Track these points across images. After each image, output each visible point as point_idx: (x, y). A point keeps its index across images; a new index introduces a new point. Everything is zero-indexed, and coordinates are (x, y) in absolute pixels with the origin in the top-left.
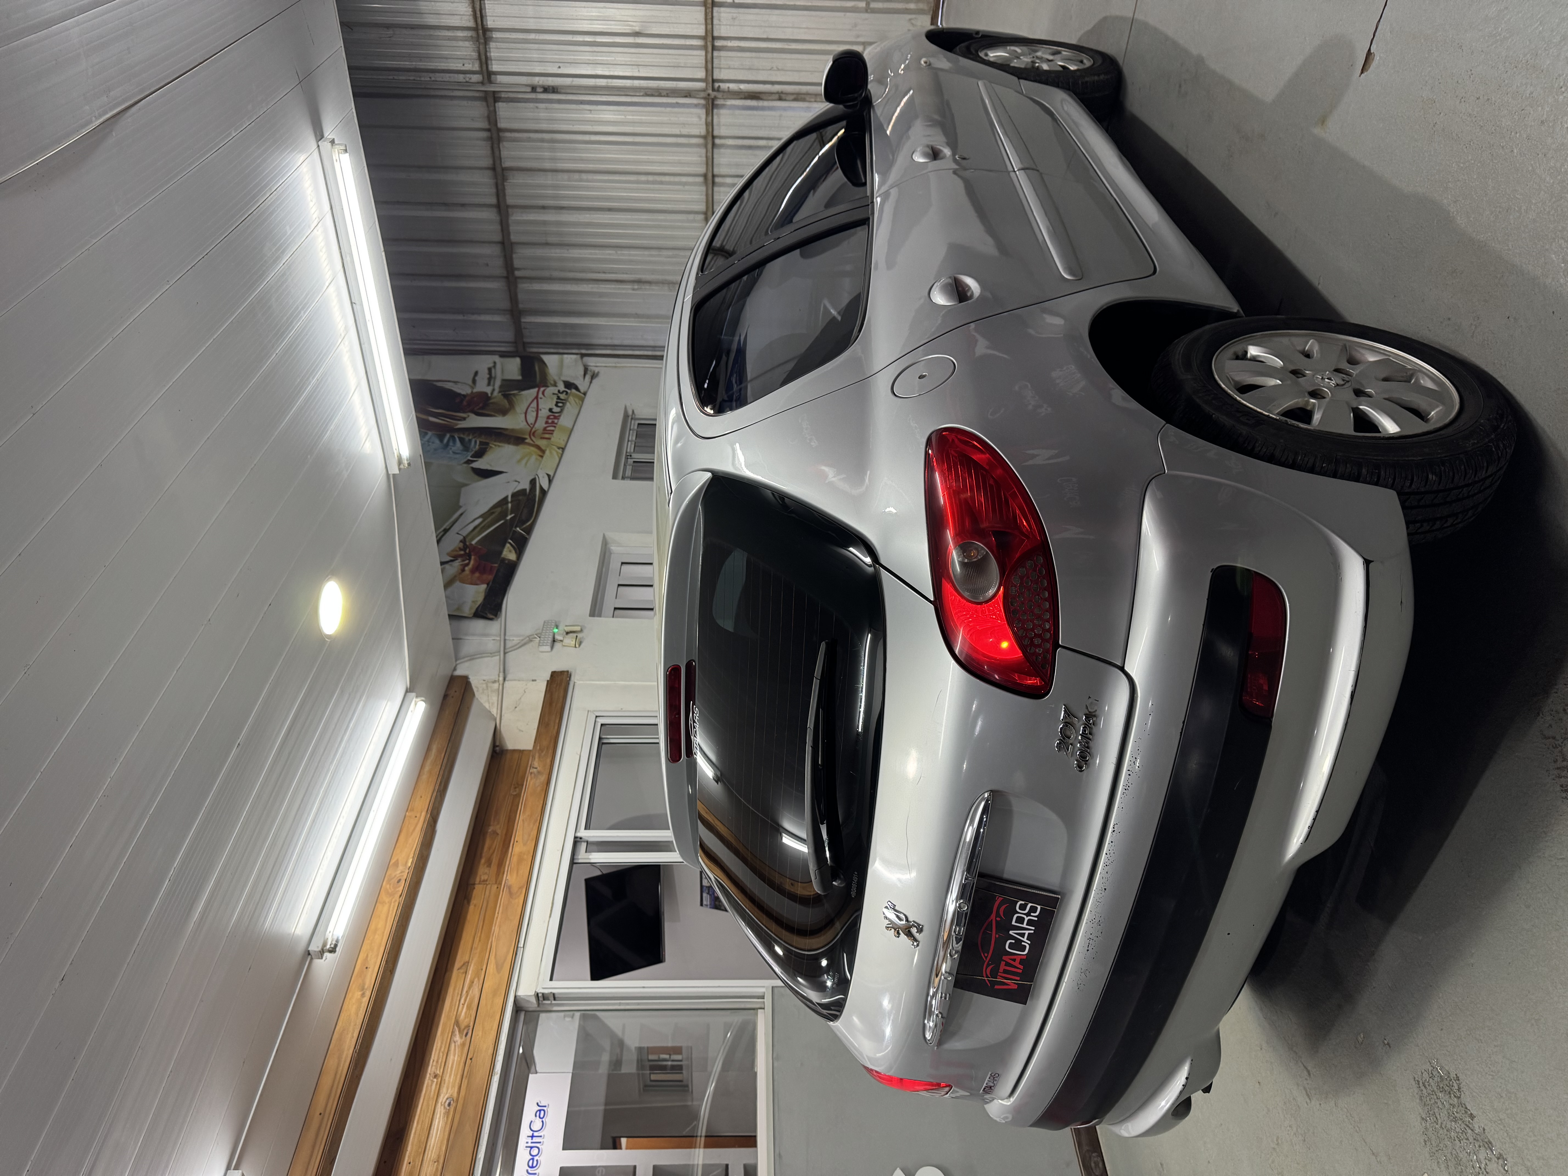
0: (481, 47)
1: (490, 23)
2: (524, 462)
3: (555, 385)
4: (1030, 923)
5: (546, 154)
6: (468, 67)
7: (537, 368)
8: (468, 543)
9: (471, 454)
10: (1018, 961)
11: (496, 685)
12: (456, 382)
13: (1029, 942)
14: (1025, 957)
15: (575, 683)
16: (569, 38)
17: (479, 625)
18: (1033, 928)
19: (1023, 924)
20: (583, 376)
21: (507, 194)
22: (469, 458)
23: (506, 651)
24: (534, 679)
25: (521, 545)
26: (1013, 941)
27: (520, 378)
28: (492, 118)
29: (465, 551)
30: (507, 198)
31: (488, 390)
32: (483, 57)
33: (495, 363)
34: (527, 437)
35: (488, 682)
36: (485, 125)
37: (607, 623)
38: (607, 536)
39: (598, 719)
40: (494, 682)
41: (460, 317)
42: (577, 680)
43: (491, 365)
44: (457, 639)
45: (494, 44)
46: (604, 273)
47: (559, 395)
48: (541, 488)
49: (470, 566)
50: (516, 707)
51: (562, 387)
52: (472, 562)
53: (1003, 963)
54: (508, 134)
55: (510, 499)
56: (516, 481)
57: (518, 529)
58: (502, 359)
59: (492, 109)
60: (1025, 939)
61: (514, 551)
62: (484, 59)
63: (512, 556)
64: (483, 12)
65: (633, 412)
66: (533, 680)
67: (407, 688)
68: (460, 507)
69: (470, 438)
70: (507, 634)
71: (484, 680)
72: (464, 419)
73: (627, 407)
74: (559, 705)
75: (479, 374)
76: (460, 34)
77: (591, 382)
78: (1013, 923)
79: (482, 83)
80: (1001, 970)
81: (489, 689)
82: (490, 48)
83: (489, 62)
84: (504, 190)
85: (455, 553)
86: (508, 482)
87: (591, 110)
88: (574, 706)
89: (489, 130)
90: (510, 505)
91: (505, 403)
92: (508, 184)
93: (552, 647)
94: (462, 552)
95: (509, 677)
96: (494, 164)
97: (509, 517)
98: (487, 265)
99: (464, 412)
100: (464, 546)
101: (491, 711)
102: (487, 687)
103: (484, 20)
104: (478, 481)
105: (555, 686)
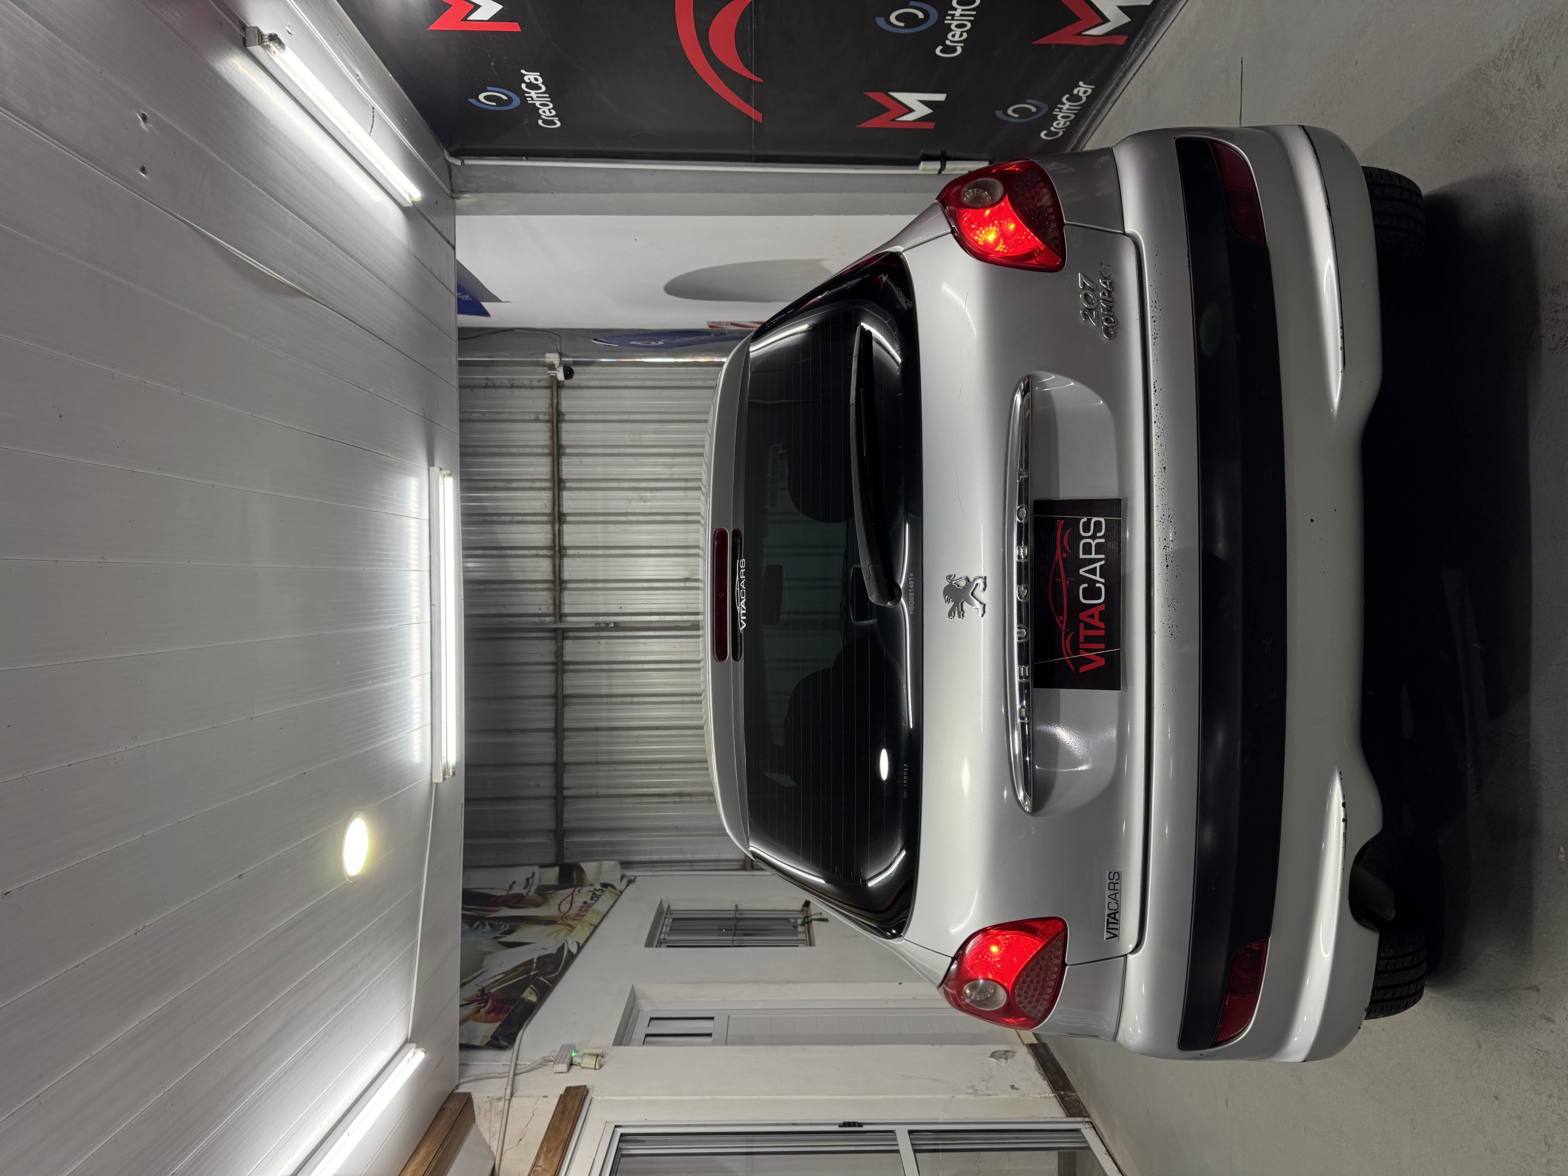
0: (557, 594)
1: (566, 576)
2: (554, 936)
3: (592, 885)
4: (1100, 548)
5: (603, 681)
6: (544, 610)
7: (575, 875)
8: (486, 992)
9: (499, 933)
10: (1097, 616)
11: (501, 1104)
12: (492, 889)
13: (1103, 581)
14: (1102, 608)
15: (592, 1098)
16: (631, 585)
17: (490, 1054)
18: (1103, 556)
19: (1091, 554)
20: (620, 880)
21: (565, 718)
22: (498, 935)
23: (518, 1071)
24: (545, 1095)
25: (544, 992)
26: (1086, 585)
27: (557, 883)
28: (559, 653)
29: (483, 996)
30: (565, 721)
31: (525, 892)
32: (557, 602)
33: (533, 874)
34: (560, 920)
35: (492, 1098)
36: (552, 659)
37: (634, 1052)
38: (635, 987)
39: (617, 1129)
40: (499, 1099)
41: (505, 841)
42: (595, 1095)
43: (530, 875)
44: (463, 1065)
45: (568, 592)
46: (648, 787)
47: (595, 892)
48: (569, 951)
49: (487, 1008)
50: (520, 1140)
51: (598, 887)
52: (489, 1005)
53: (1082, 625)
54: (572, 667)
55: (535, 961)
56: (543, 948)
57: (541, 978)
58: (542, 870)
59: (560, 644)
60: (1097, 578)
61: (535, 995)
62: (558, 604)
63: (533, 998)
64: (561, 568)
65: (669, 906)
66: (544, 1097)
67: (407, 1038)
68: (483, 967)
69: (501, 923)
70: (520, 1058)
71: (488, 1097)
72: (497, 911)
73: (663, 901)
74: (573, 1113)
75: (516, 883)
76: (540, 586)
77: (627, 886)
78: (1082, 556)
79: (555, 622)
80: (1082, 640)
81: (493, 1110)
82: (564, 595)
83: (562, 606)
84: (562, 714)
85: (472, 999)
86: (536, 950)
87: (645, 643)
88: (589, 1118)
89: (555, 664)
90: (535, 965)
91: (541, 899)
92: (567, 709)
93: (569, 1070)
94: (479, 998)
95: (516, 1094)
96: (556, 692)
97: (532, 973)
98: (538, 786)
99: (497, 906)
100: (481, 994)
101: (491, 1145)
102: (491, 1106)
103: (562, 574)
104: (503, 950)
105: (569, 1097)
